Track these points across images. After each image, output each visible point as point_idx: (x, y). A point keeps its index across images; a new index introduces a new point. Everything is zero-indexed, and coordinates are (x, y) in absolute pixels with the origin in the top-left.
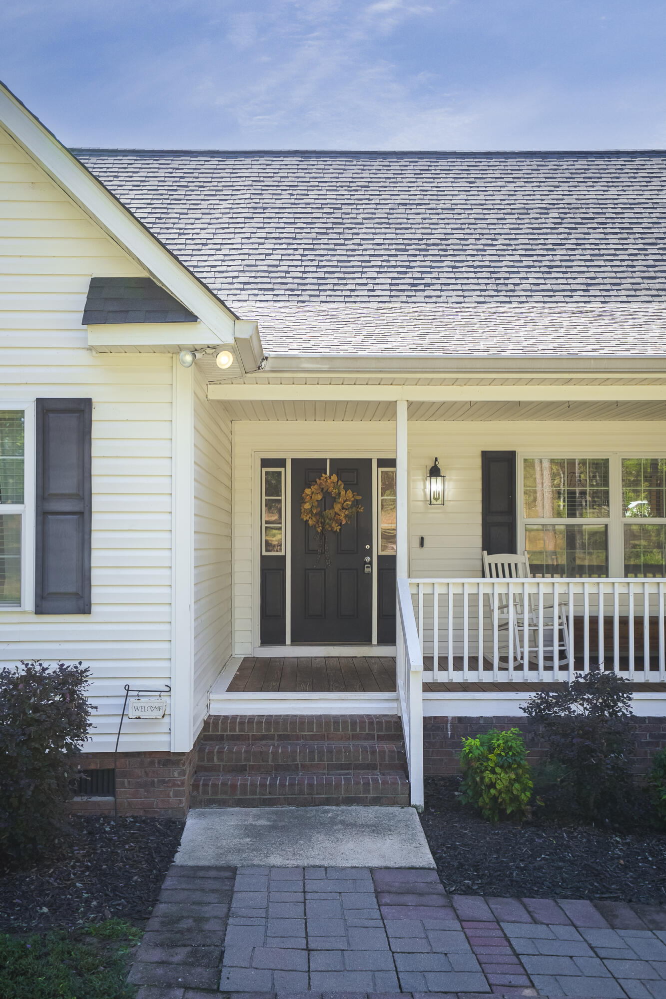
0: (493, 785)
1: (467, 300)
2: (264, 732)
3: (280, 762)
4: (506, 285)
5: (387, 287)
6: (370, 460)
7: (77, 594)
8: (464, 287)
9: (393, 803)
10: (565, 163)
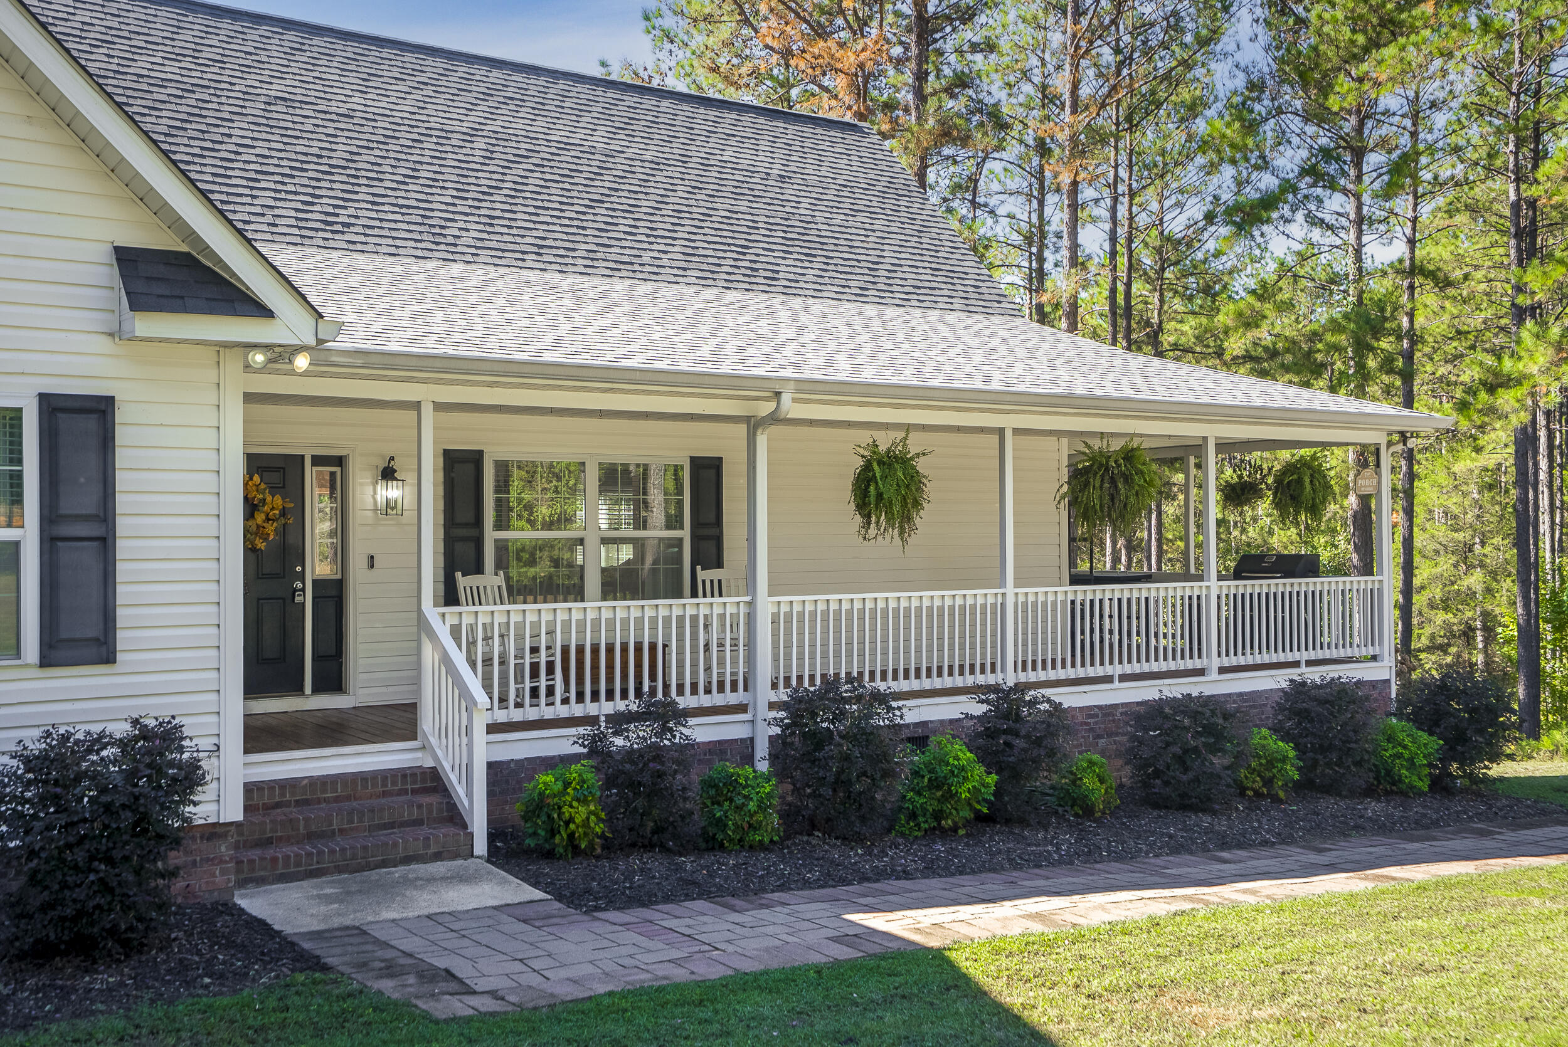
0: (571, 820)
1: (401, 251)
2: (277, 799)
3: (313, 828)
4: (445, 236)
5: (293, 222)
6: (303, 457)
7: (97, 640)
8: (394, 234)
9: (455, 856)
10: (479, 72)
